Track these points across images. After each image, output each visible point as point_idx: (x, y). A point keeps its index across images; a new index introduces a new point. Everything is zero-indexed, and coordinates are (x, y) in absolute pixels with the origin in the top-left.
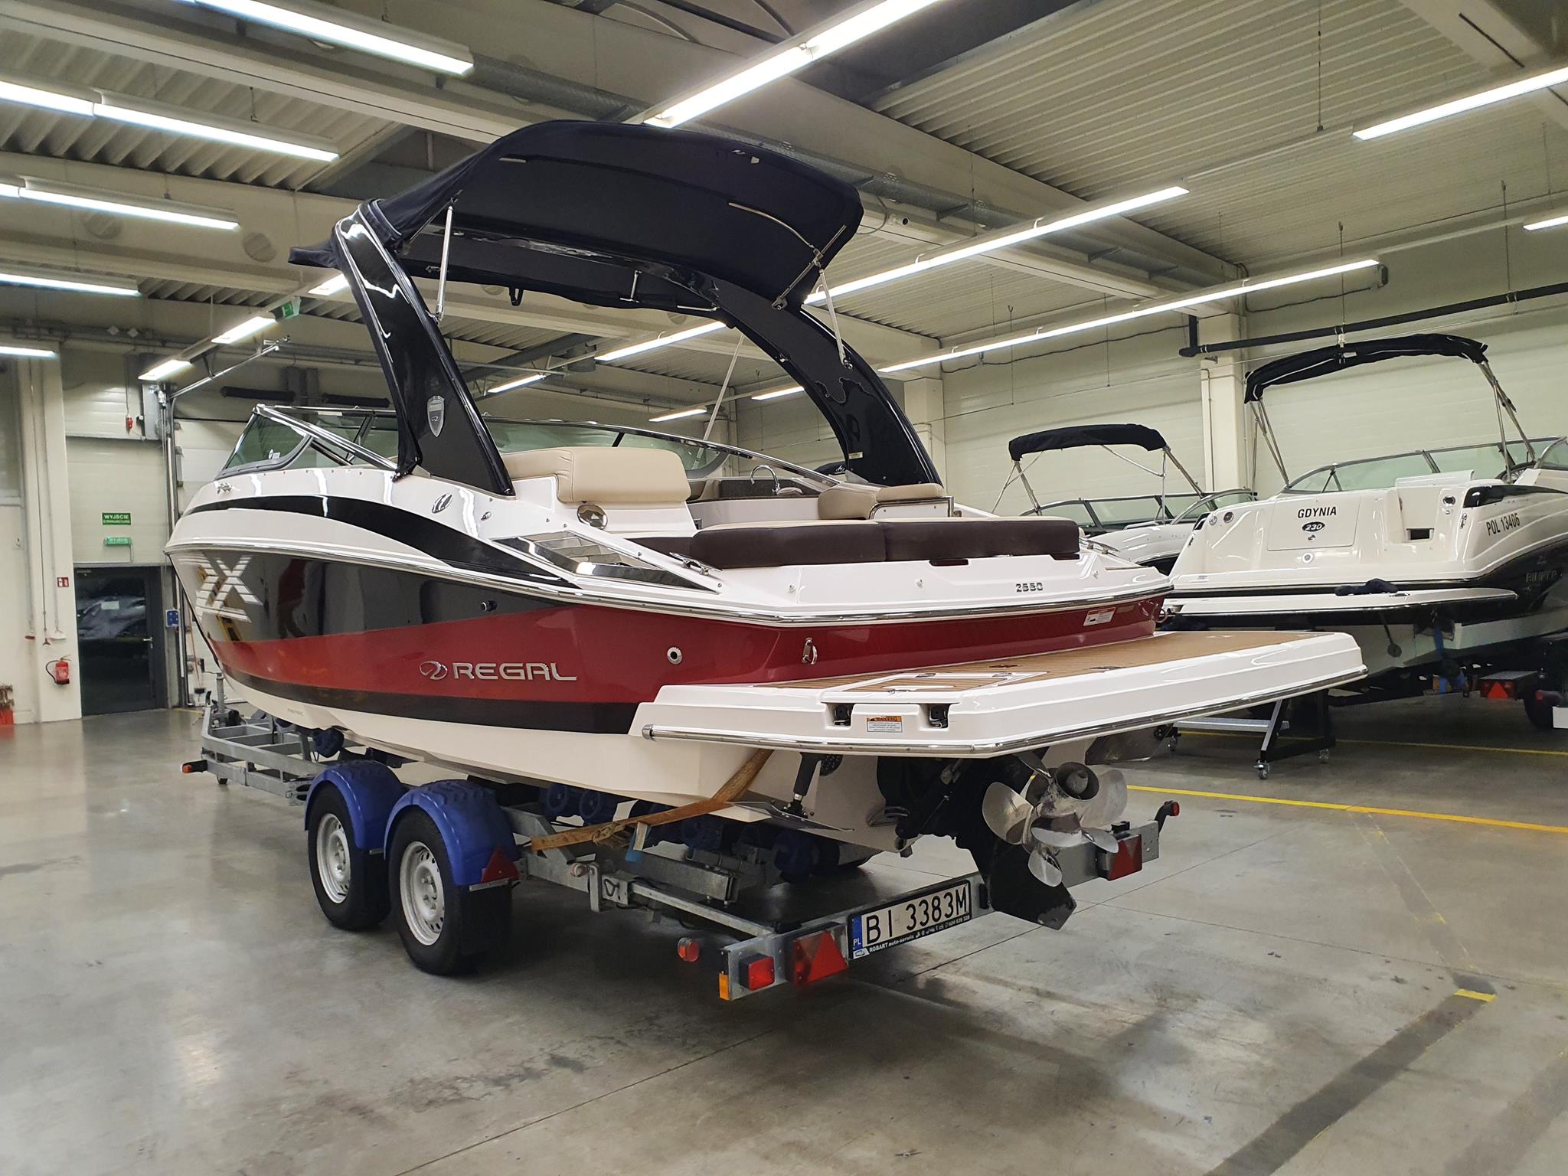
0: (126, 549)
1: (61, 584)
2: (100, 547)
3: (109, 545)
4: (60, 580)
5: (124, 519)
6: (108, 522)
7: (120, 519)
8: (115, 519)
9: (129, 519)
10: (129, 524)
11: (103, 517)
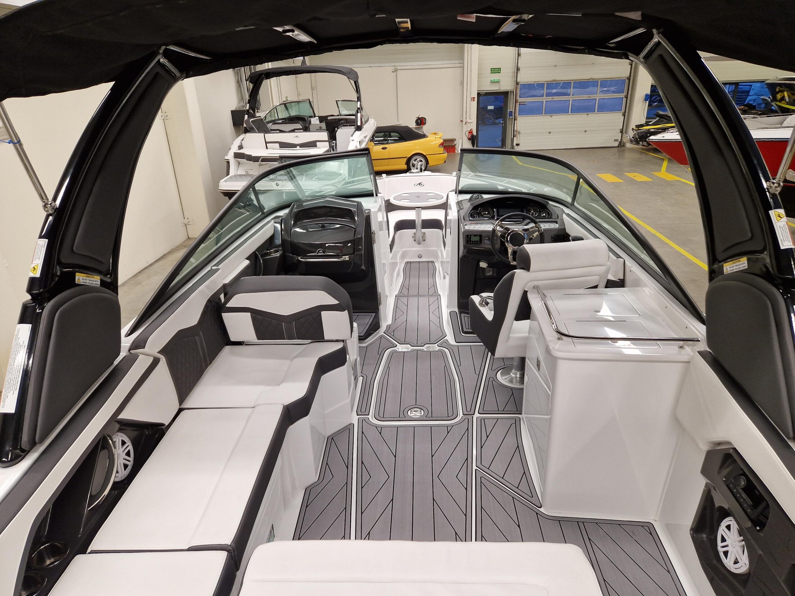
0: (498, 83)
1: (472, 100)
2: (489, 83)
3: (492, 82)
4: (472, 98)
5: (498, 71)
6: (493, 72)
7: (497, 71)
8: (495, 71)
9: (500, 71)
10: (500, 73)
11: (491, 70)
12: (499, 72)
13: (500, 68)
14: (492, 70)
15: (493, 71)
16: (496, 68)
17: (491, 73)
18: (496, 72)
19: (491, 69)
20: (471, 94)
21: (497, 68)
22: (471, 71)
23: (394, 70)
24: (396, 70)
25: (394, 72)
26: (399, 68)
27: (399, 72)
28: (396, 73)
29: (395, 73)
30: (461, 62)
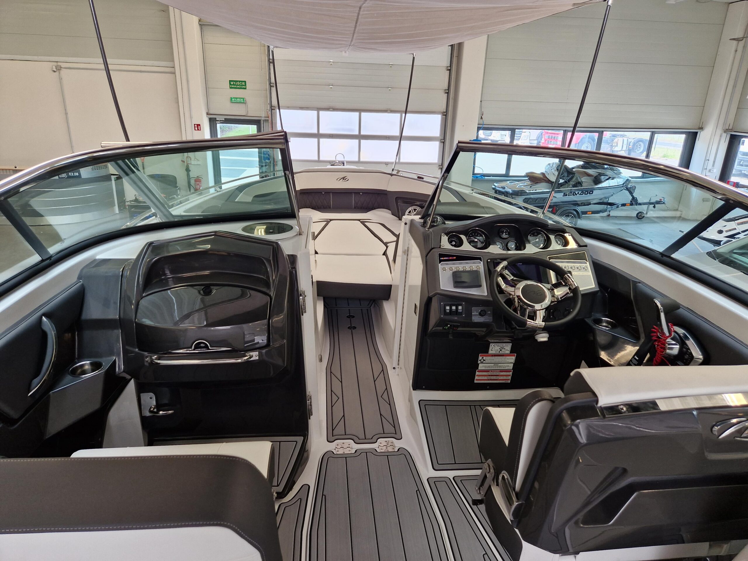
0: (243, 105)
1: (196, 129)
2: (228, 104)
3: (233, 102)
4: (196, 126)
5: (242, 85)
6: (232, 86)
7: (240, 85)
8: (237, 85)
9: (246, 85)
10: (246, 88)
11: (230, 83)
12: (243, 87)
13: (245, 82)
14: (232, 83)
15: (234, 85)
16: (237, 81)
17: (230, 88)
18: (238, 87)
19: (230, 81)
20: (191, 118)
21: (240, 81)
22: (188, 81)
23: (54, 68)
24: (59, 69)
25: (54, 71)
26: (63, 65)
27: (63, 72)
28: (59, 73)
29: (57, 73)
30: (169, 64)
